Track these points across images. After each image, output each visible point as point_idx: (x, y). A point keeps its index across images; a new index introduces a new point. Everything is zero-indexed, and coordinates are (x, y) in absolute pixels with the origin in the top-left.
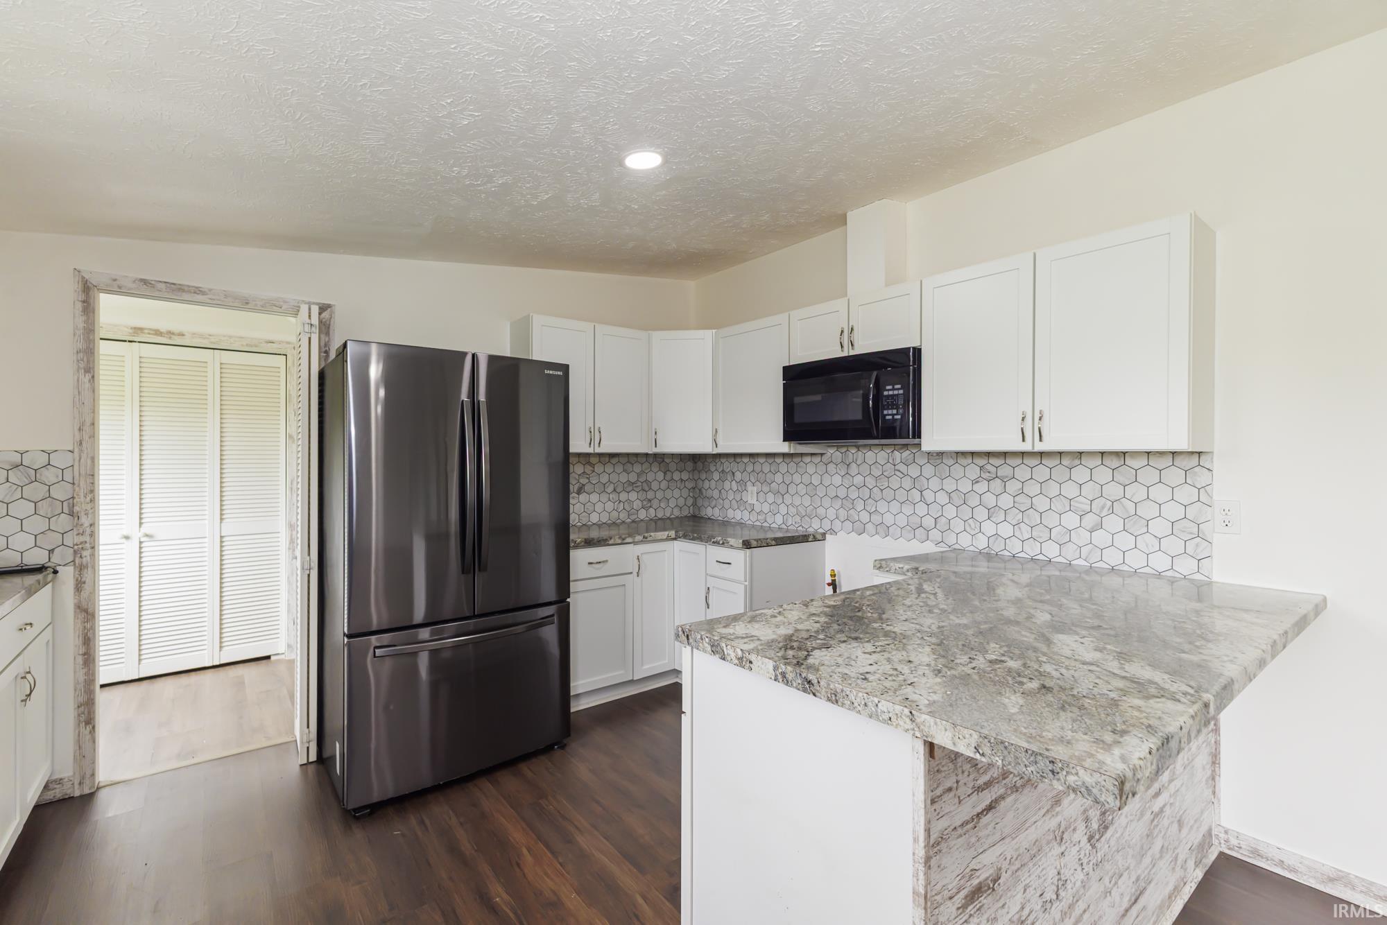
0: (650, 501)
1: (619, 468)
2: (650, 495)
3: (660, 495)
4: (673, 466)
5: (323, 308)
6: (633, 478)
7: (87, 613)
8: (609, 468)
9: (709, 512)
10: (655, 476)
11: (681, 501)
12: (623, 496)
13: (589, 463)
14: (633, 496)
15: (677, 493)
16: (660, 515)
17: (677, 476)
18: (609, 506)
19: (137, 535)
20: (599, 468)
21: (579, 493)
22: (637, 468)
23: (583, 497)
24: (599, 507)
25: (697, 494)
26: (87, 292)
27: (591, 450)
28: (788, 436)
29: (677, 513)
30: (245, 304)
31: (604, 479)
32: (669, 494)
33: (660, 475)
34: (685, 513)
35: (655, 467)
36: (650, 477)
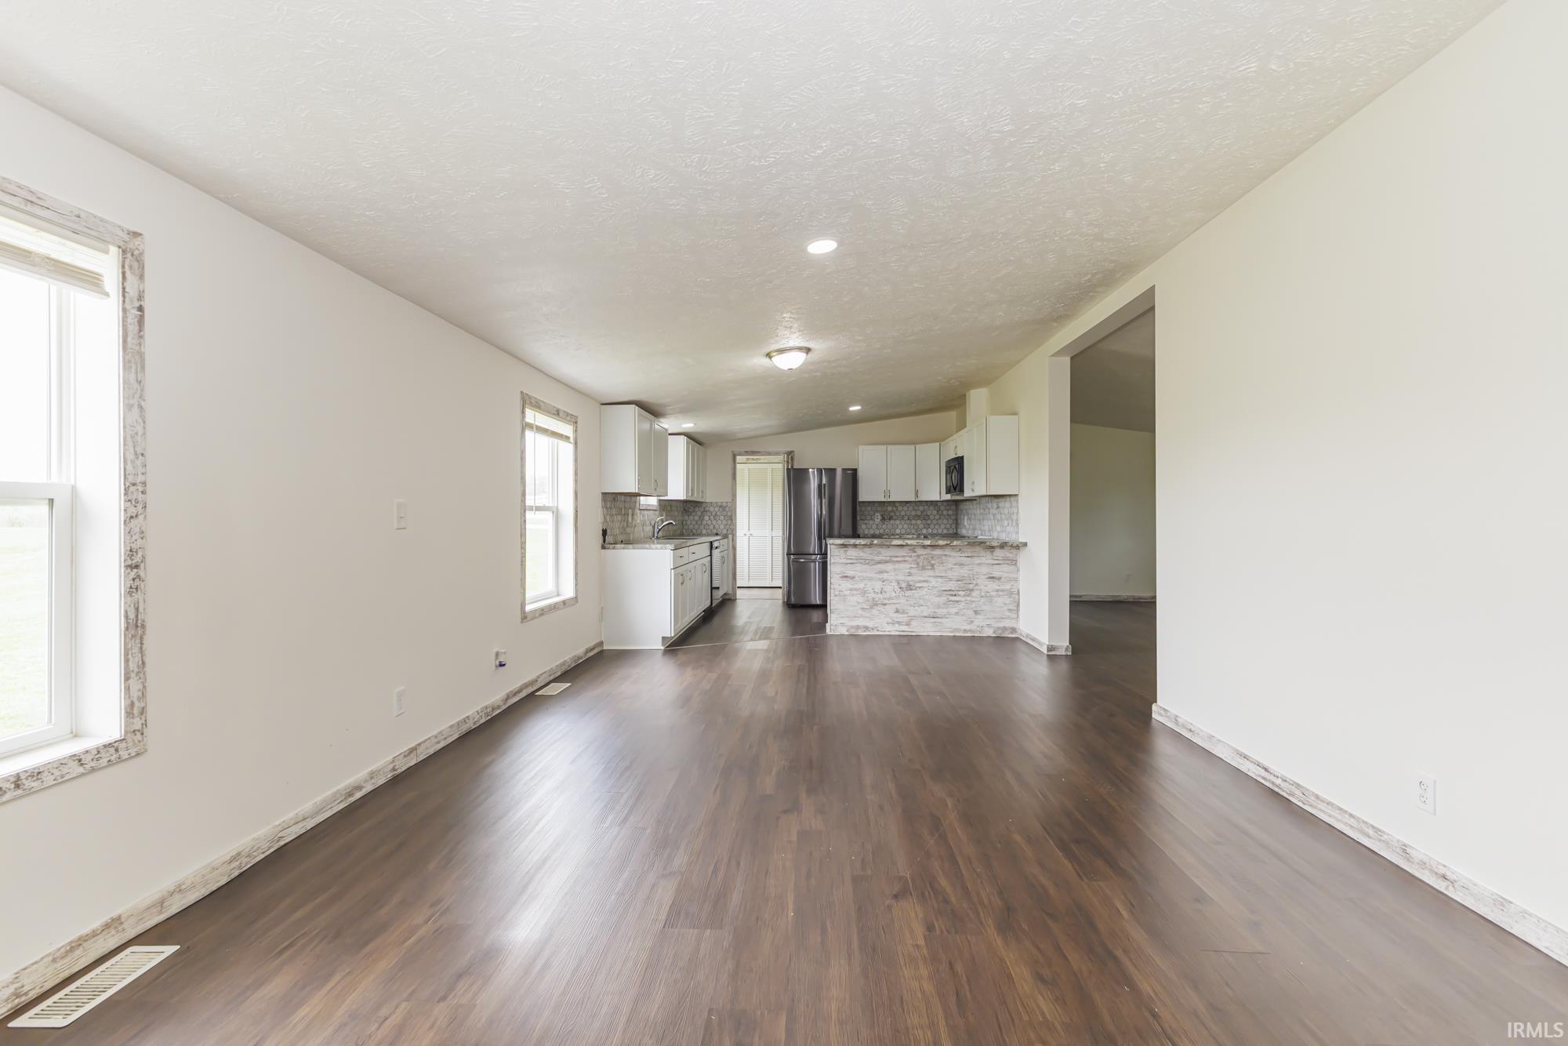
0: (929, 525)
1: (911, 508)
2: (929, 522)
3: (935, 522)
4: (942, 508)
5: (791, 452)
6: (919, 513)
7: (734, 548)
8: (905, 508)
9: (964, 532)
10: (932, 512)
11: (948, 526)
12: (913, 522)
13: (895, 506)
14: (919, 522)
15: (945, 521)
16: (935, 532)
17: (945, 513)
18: (906, 526)
19: (748, 534)
20: (900, 508)
21: (890, 520)
22: (921, 508)
23: (892, 522)
24: (900, 527)
25: (957, 523)
26: (734, 456)
27: (885, 500)
28: (948, 491)
29: (945, 532)
30: (769, 454)
31: (903, 513)
32: (940, 522)
33: (935, 512)
34: (951, 532)
35: (932, 508)
36: (929, 513)
